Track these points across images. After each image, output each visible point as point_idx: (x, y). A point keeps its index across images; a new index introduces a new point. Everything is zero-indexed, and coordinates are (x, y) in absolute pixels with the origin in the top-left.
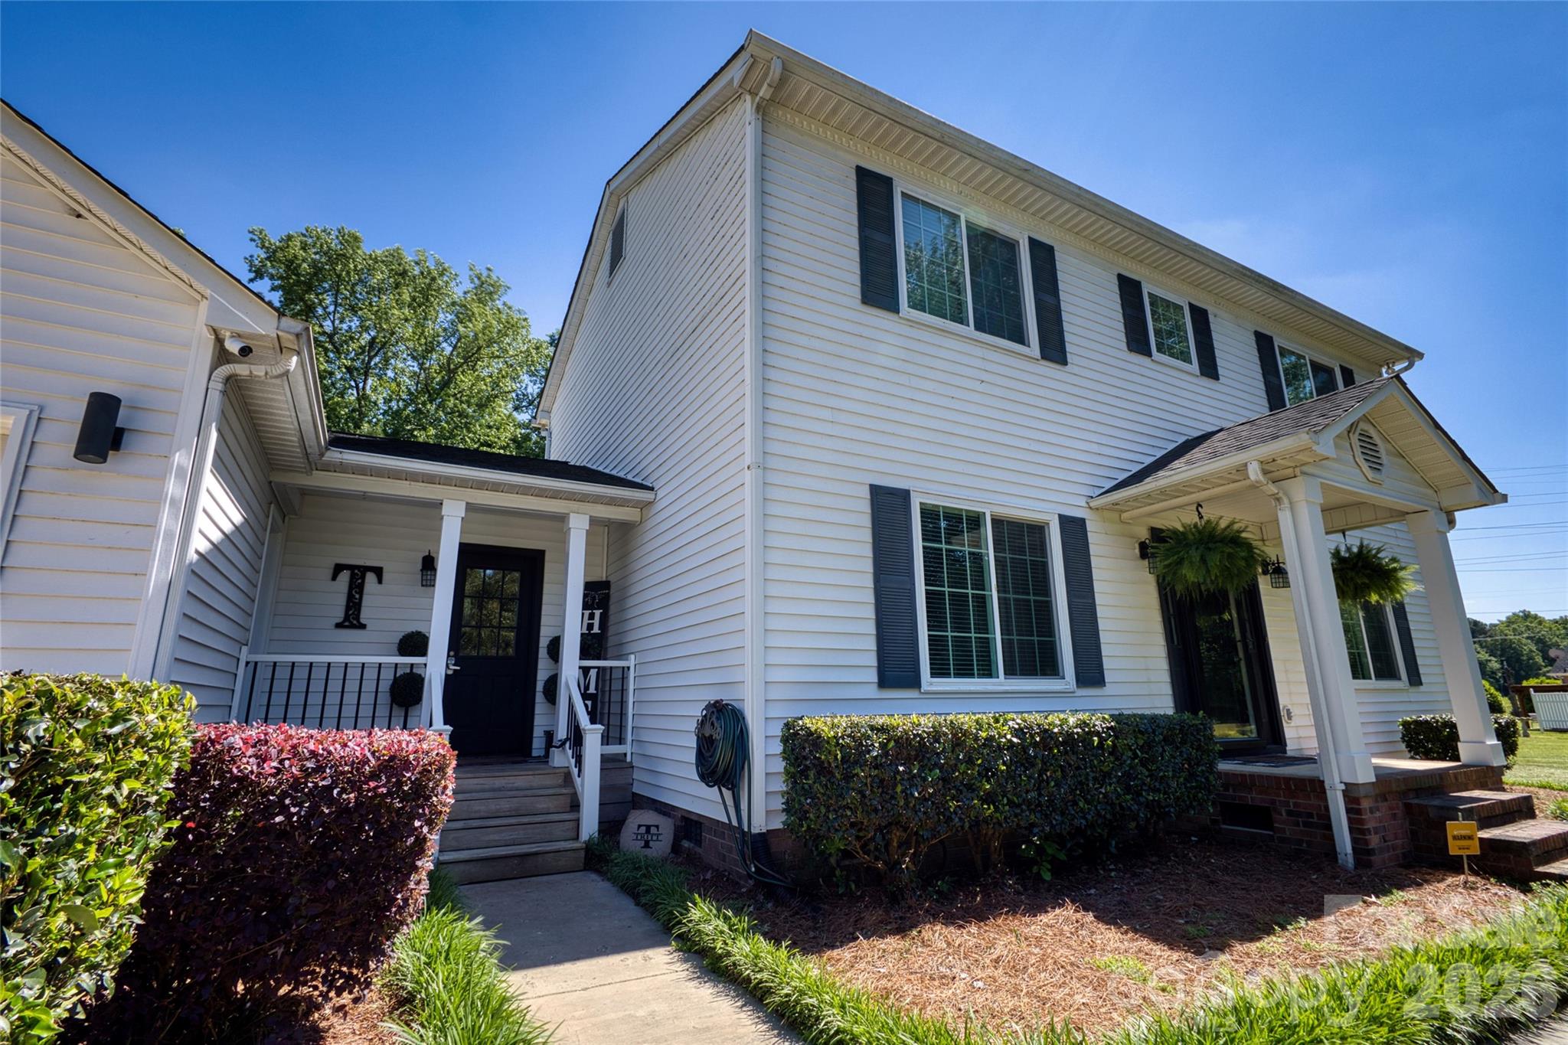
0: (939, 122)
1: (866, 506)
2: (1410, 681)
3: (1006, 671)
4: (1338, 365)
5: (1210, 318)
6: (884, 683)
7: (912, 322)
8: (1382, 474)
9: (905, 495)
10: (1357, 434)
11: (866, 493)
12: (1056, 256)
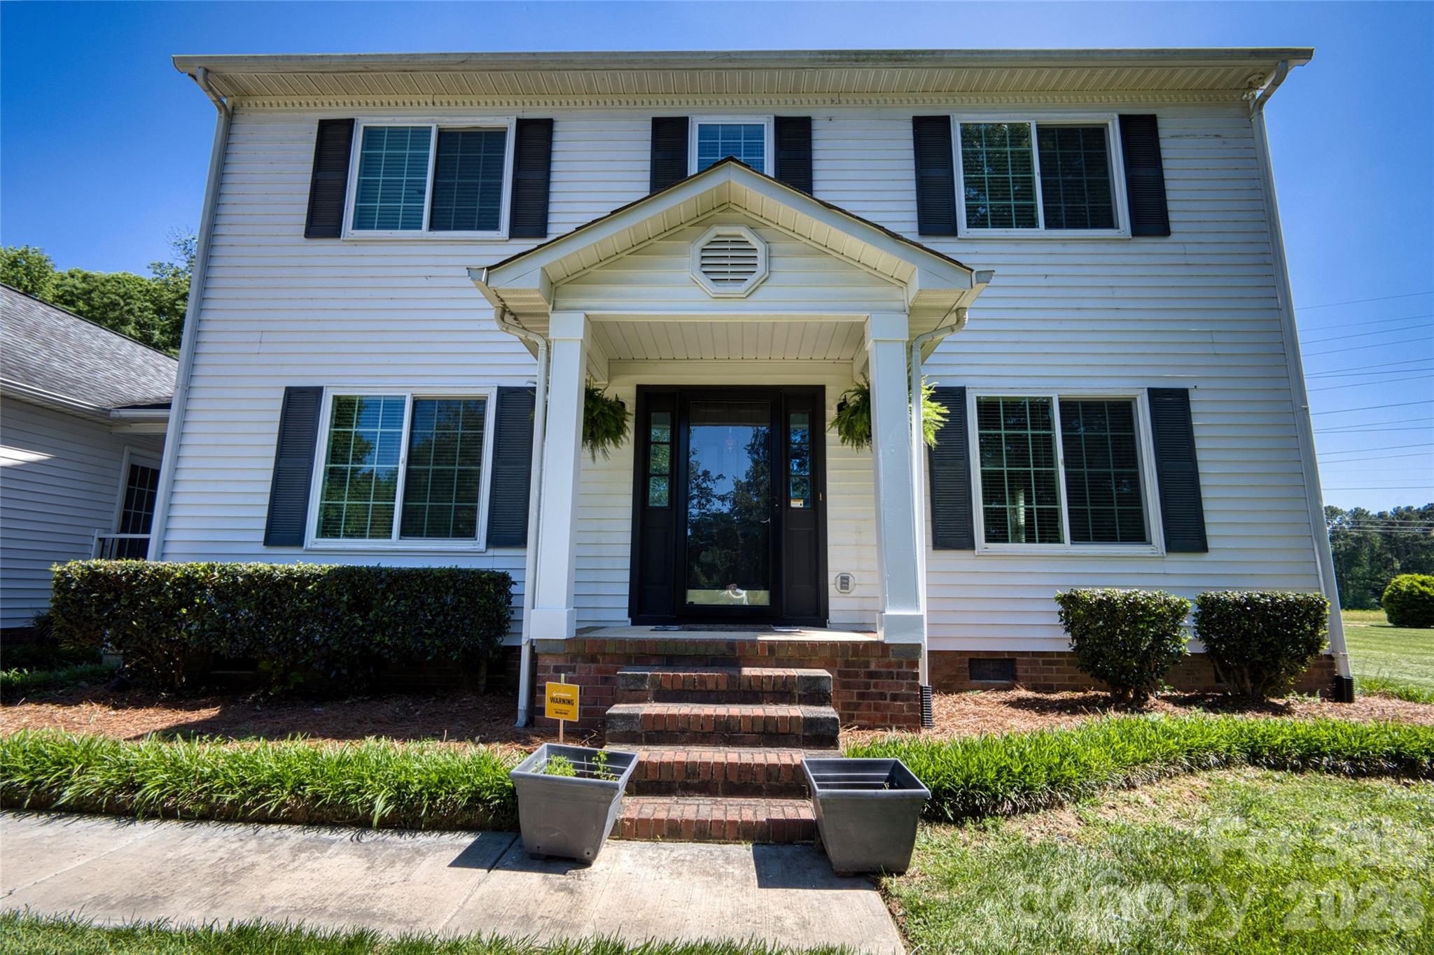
0: (354, 57)
1: (279, 405)
2: (1172, 545)
3: (404, 533)
4: (1116, 117)
5: (816, 125)
6: (268, 541)
7: (355, 242)
8: (745, 286)
9: (318, 391)
10: (702, 243)
11: (281, 394)
12: (557, 128)
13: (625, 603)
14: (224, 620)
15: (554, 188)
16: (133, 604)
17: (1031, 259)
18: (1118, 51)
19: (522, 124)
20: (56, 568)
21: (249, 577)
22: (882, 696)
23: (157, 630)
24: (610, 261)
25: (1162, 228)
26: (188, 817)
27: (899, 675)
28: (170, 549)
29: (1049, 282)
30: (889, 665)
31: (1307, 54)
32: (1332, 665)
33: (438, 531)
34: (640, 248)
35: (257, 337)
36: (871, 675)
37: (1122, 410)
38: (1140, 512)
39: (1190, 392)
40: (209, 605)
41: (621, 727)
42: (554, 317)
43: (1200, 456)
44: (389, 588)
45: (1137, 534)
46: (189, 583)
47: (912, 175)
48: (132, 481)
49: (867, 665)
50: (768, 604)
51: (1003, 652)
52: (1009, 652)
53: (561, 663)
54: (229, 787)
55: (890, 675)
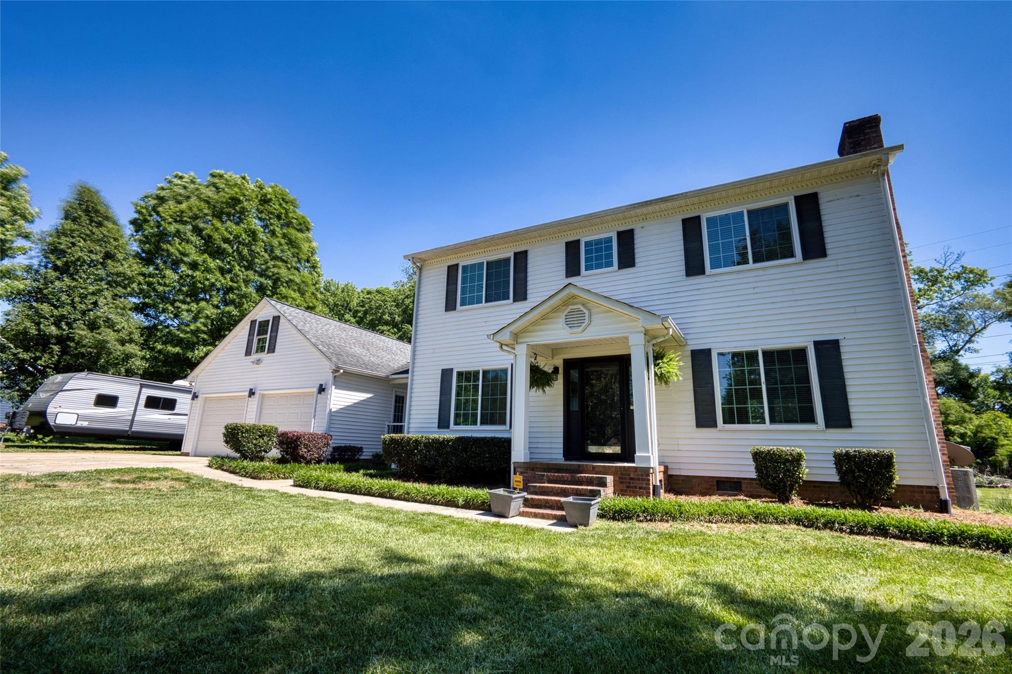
1: (440, 376)
2: (829, 424)
3: (482, 423)
4: (792, 197)
5: (636, 232)
6: (439, 427)
7: (461, 311)
8: (581, 328)
9: (452, 370)
10: (566, 313)
11: (440, 372)
12: (529, 253)
13: (562, 451)
14: (426, 455)
15: (529, 279)
16: (402, 449)
17: (746, 280)
18: (780, 172)
19: (516, 254)
20: (382, 437)
21: (433, 440)
22: (636, 487)
23: (409, 457)
24: (534, 323)
25: (822, 253)
26: (420, 502)
27: (642, 480)
28: (411, 430)
29: (756, 290)
30: (638, 475)
31: (901, 147)
32: (938, 493)
33: (493, 423)
34: (544, 317)
35: (432, 351)
36: (631, 479)
37: (800, 354)
38: (812, 407)
39: (840, 341)
40: (422, 450)
41: (532, 489)
42: (517, 347)
43: (847, 376)
44: (473, 444)
45: (810, 418)
46: (417, 442)
47: (682, 247)
48: (396, 402)
49: (629, 475)
50: (620, 452)
51: (734, 478)
52: (737, 478)
53: (523, 470)
54: (428, 495)
55: (638, 479)
